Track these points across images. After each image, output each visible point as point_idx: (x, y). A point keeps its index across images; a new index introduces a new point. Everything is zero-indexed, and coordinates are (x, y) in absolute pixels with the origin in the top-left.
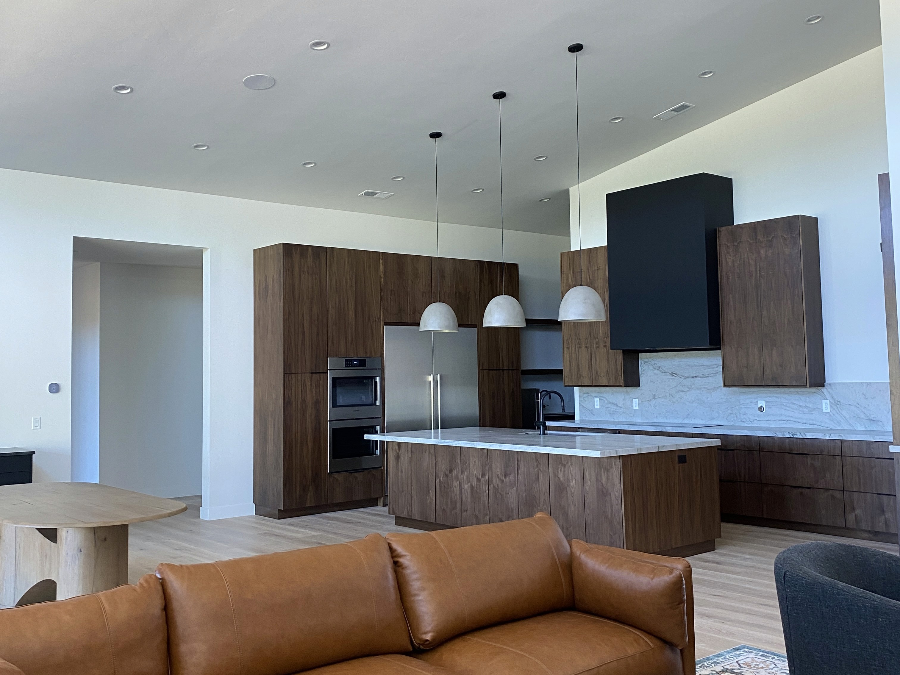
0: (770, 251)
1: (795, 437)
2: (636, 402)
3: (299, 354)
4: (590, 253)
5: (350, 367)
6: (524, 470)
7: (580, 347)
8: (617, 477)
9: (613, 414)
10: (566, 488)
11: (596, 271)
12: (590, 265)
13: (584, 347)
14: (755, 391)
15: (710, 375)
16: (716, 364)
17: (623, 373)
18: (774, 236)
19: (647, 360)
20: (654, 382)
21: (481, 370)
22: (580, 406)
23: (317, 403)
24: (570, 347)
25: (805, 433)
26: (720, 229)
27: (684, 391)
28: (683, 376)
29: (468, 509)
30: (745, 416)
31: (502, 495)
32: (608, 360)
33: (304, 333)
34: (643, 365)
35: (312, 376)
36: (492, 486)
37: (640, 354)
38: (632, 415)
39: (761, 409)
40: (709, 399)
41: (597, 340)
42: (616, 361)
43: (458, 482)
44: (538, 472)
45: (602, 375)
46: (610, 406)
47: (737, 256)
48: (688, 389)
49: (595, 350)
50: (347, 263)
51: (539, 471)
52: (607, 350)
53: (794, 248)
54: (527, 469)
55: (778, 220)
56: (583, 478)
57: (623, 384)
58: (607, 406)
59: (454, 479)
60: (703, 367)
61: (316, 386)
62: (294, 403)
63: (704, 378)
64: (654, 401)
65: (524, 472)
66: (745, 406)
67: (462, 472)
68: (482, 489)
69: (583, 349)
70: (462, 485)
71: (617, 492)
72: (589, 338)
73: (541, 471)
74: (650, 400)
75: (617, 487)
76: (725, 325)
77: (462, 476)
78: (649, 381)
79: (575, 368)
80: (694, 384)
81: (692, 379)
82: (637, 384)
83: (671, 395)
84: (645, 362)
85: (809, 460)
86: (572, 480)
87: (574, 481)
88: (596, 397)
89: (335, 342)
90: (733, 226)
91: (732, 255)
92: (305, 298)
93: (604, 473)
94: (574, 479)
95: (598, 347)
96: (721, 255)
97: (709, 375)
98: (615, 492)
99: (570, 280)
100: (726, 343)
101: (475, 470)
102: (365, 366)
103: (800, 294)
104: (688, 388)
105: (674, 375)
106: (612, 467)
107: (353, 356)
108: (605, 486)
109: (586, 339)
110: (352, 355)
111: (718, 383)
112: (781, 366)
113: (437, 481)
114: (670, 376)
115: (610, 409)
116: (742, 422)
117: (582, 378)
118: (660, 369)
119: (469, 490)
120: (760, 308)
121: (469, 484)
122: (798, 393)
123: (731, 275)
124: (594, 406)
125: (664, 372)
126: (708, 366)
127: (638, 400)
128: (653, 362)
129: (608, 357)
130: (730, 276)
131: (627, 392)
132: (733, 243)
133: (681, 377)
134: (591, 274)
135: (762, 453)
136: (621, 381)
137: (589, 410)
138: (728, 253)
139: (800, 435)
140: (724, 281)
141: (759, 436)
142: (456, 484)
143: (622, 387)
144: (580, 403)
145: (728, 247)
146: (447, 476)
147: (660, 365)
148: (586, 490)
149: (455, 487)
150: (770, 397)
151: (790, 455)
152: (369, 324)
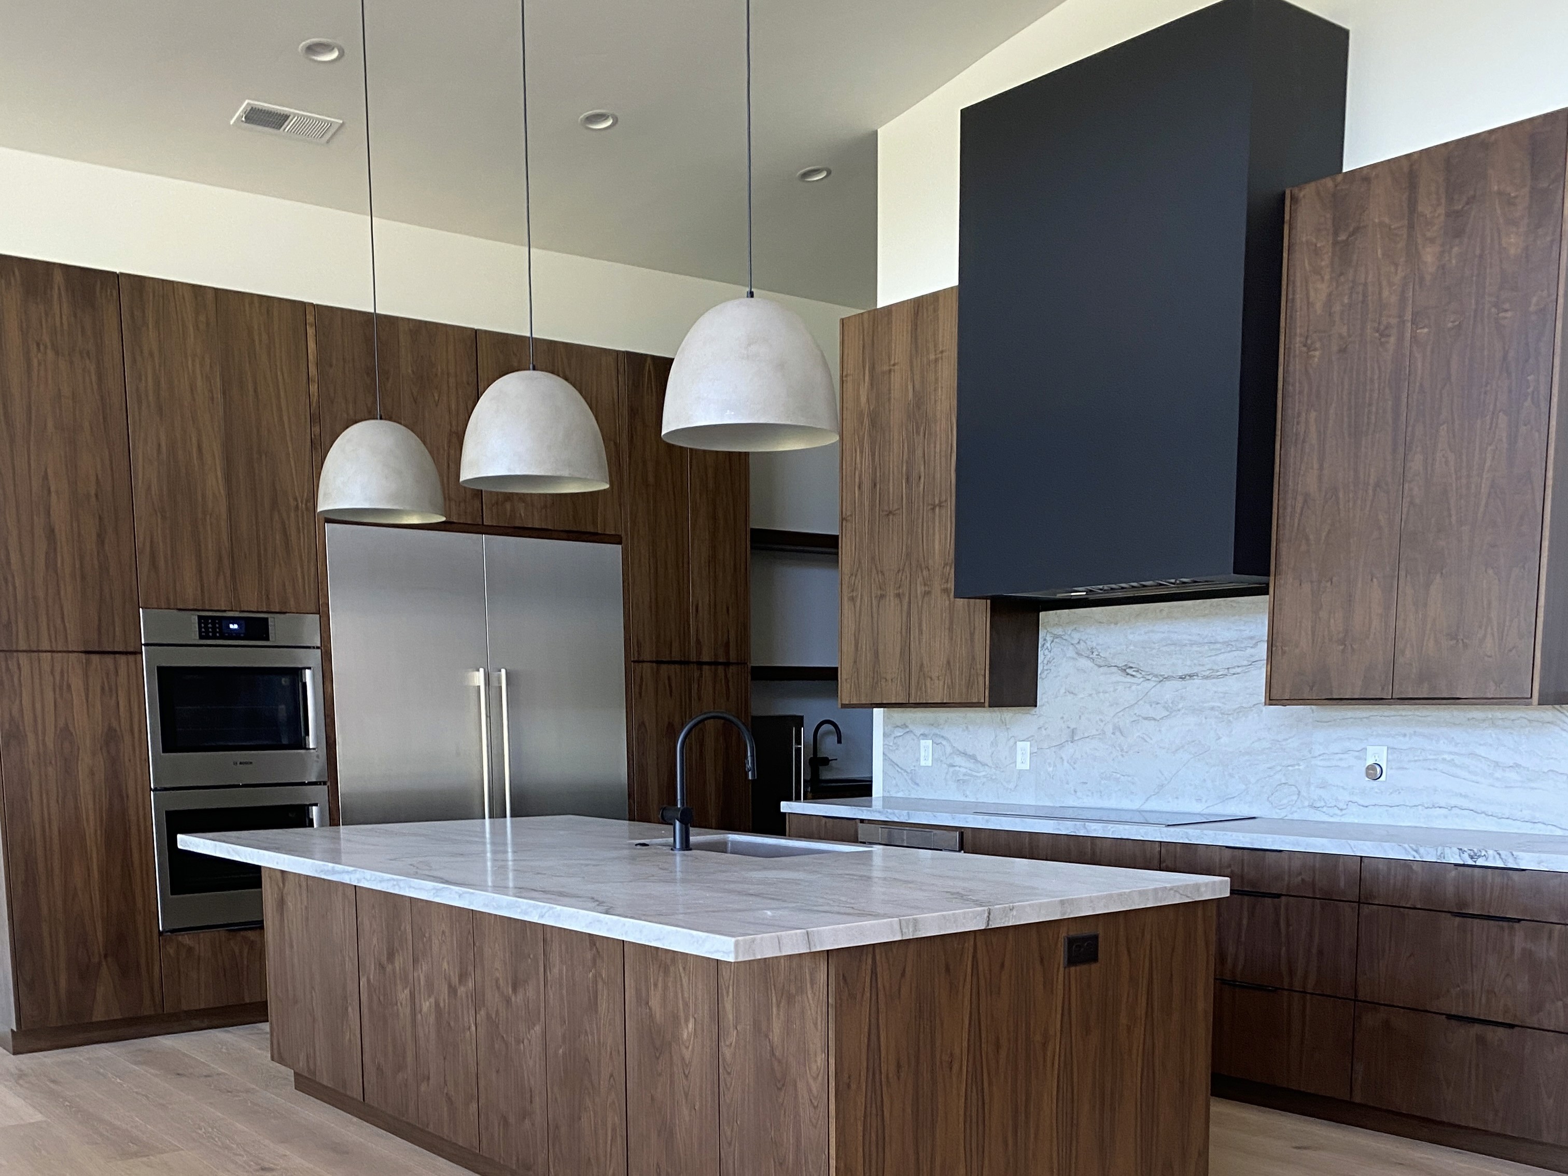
0: (1456, 250)
1: (1478, 864)
2: (1024, 747)
3: (41, 594)
4: (916, 314)
5: (214, 638)
6: (561, 971)
7: (882, 596)
8: (816, 1024)
9: (964, 781)
10: (670, 1044)
11: (932, 366)
12: (917, 351)
13: (892, 594)
14: (1361, 719)
15: (1232, 671)
16: (1252, 638)
17: (987, 667)
18: (1474, 197)
19: (1059, 631)
20: (1075, 694)
21: (634, 662)
22: (884, 760)
23: (110, 737)
24: (857, 596)
25: (1514, 853)
26: (1296, 191)
27: (1154, 719)
28: (1156, 676)
29: (431, 1075)
30: (1321, 792)
31: (506, 1044)
32: (951, 630)
33: (51, 533)
34: (1048, 645)
35: (88, 662)
36: (483, 1013)
37: (1042, 614)
38: (1011, 786)
39: (1374, 773)
40: (1224, 740)
41: (925, 573)
42: (972, 634)
43: (407, 991)
44: (595, 982)
45: (935, 675)
46: (958, 760)
47: (1342, 279)
48: (1167, 713)
49: (920, 604)
50: (191, 328)
51: (599, 980)
52: (950, 601)
53: (1540, 231)
54: (567, 970)
55: (1493, 137)
56: (717, 1016)
57: (987, 699)
58: (950, 761)
59: (398, 982)
60: (1212, 646)
61: (103, 689)
62: (31, 737)
63: (1214, 680)
64: (1070, 749)
65: (561, 977)
66: (1328, 764)
67: (415, 961)
68: (461, 1020)
69: (891, 603)
70: (417, 1001)
71: (815, 1079)
72: (907, 569)
73: (604, 983)
74: (1061, 746)
75: (816, 1061)
76: (1289, 510)
77: (416, 975)
78: (1063, 691)
79: (868, 655)
80: (1182, 698)
81: (1178, 684)
82: (1029, 700)
83: (1117, 729)
84: (1056, 636)
85: (1519, 940)
86: (687, 1021)
87: (691, 1025)
88: (925, 736)
89: (162, 564)
90: (1339, 178)
91: (1327, 277)
92: (50, 424)
93: (778, 1006)
94: (692, 1021)
95: (927, 593)
96: (1294, 282)
97: (1228, 672)
98: (811, 1081)
99: (863, 399)
100: (1284, 567)
101: (443, 959)
102: (267, 639)
103: (1543, 390)
104: (1166, 709)
105: (1129, 671)
106: (801, 990)
107: (224, 608)
108: (778, 1053)
109: (898, 571)
110: (220, 603)
111: (1251, 694)
112: (1453, 636)
113: (363, 981)
114: (1119, 677)
115: (957, 768)
116: (1312, 811)
117: (884, 684)
118: (1094, 655)
119: (432, 1019)
120: (1401, 450)
121: (432, 1000)
122: (1493, 724)
123: (1318, 345)
124: (918, 760)
125: (1103, 664)
126: (1227, 643)
127: (1028, 743)
128: (1076, 636)
129: (951, 623)
130: (1315, 350)
131: (1003, 722)
132: (1336, 234)
133: (1149, 677)
134: (917, 378)
135: (1366, 909)
136: (982, 690)
137: (905, 771)
138: (1317, 271)
139: (1497, 856)
140: (1296, 366)
141: (1361, 857)
142: (403, 995)
143: (984, 707)
144: (886, 753)
145: (1316, 252)
146: (382, 967)
147: (1094, 644)
148: (724, 1060)
149: (401, 1004)
150: (1405, 735)
151: (1458, 919)
152: (276, 517)
